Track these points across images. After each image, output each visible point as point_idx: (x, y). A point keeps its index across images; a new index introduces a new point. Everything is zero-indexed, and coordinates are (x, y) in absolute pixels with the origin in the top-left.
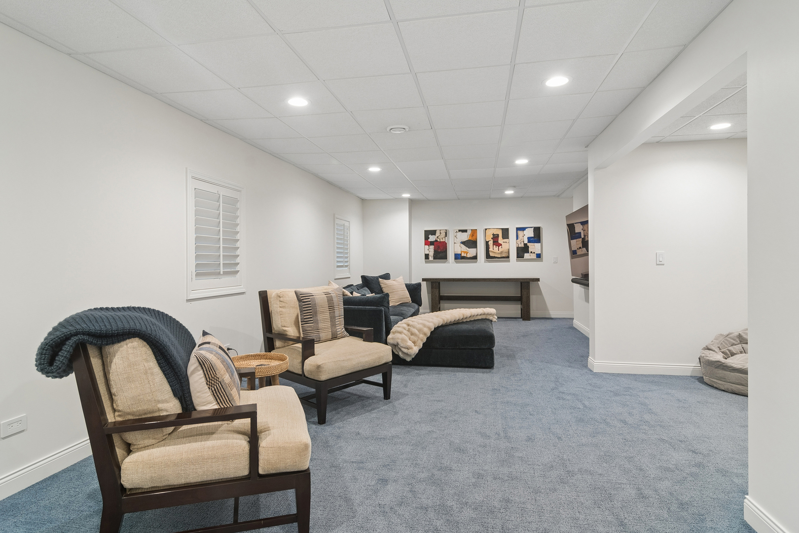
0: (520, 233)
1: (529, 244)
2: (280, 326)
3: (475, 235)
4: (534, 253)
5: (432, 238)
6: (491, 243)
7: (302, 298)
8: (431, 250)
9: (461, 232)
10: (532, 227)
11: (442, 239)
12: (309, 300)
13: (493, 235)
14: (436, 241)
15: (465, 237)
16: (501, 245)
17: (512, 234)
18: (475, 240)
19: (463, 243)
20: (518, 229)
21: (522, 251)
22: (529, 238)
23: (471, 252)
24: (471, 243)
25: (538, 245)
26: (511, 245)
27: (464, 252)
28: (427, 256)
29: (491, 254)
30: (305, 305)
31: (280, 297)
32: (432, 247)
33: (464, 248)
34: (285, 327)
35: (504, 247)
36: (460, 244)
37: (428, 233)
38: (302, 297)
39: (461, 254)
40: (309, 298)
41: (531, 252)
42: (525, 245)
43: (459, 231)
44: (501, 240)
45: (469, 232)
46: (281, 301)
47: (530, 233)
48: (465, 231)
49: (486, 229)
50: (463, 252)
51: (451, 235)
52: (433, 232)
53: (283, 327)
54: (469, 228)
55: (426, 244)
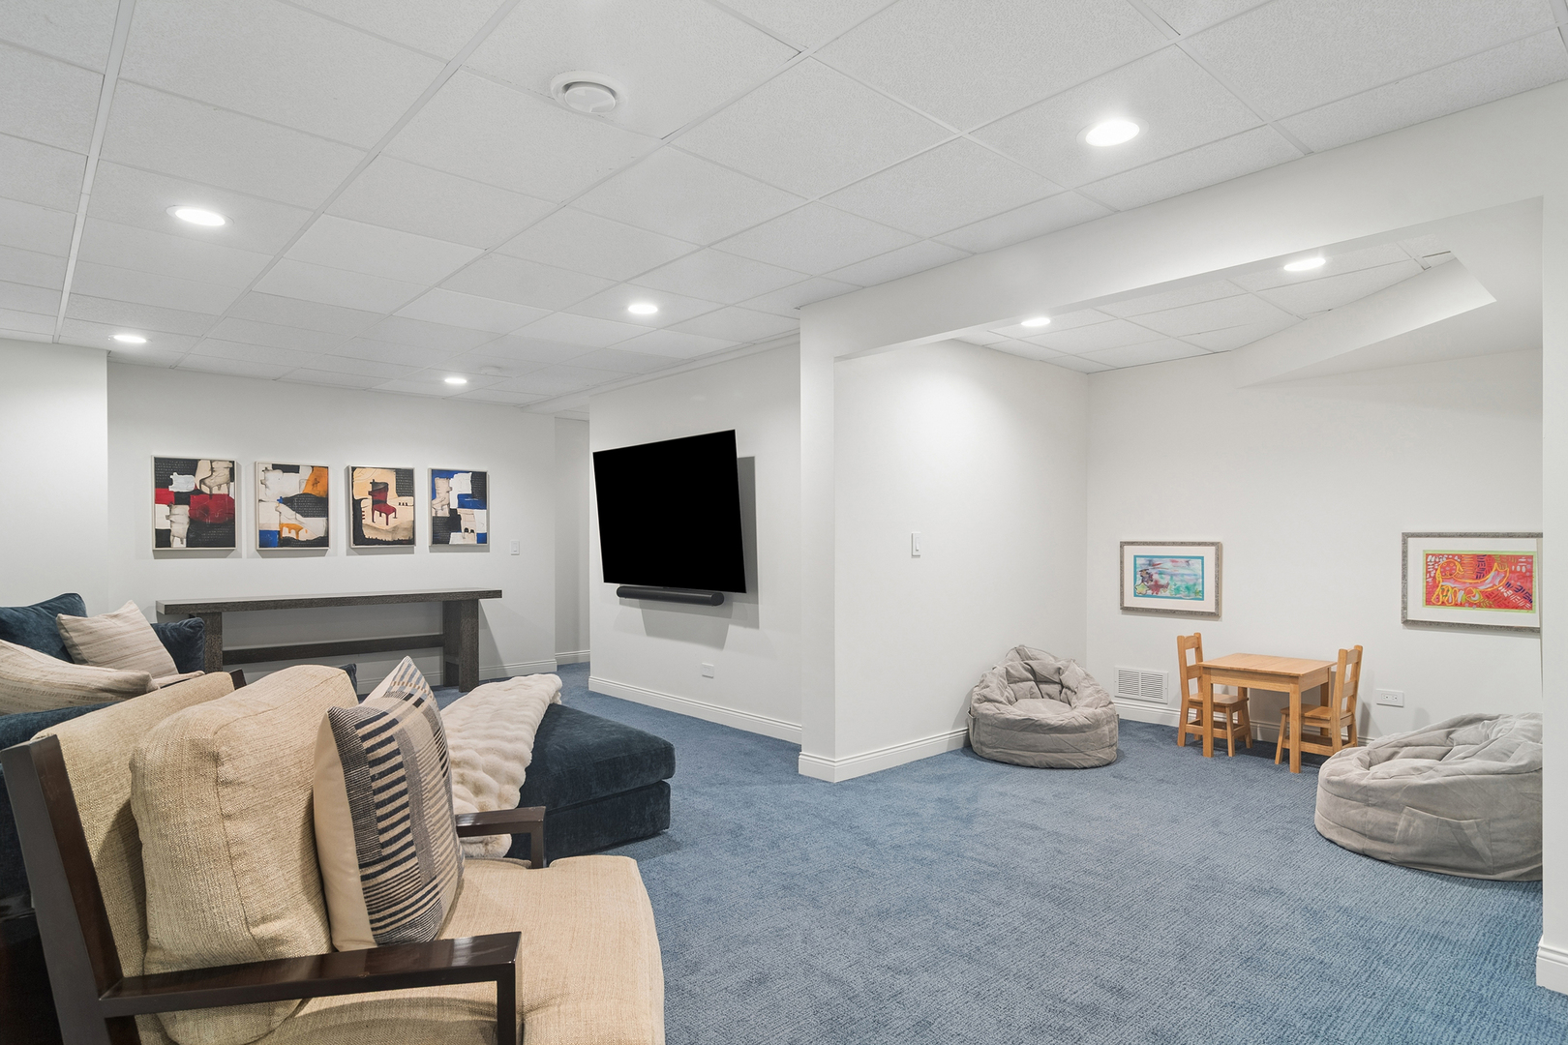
0: (440, 483)
1: (460, 511)
2: (235, 924)
3: (322, 482)
4: (472, 531)
5: (181, 483)
6: (367, 505)
7: (367, 744)
8: (179, 520)
9: (278, 473)
10: (468, 472)
11: (216, 486)
12: (393, 746)
13: (374, 483)
14: (197, 492)
15: (293, 485)
16: (394, 510)
17: (421, 483)
18: (322, 494)
19: (287, 501)
20: (437, 474)
21: (445, 528)
22: (461, 497)
23: (312, 527)
24: (313, 503)
25: (479, 513)
26: (419, 511)
27: (290, 527)
28: (163, 538)
29: (368, 534)
30: (382, 775)
31: (216, 759)
32: (182, 512)
33: (289, 515)
34: (264, 920)
35: (403, 516)
36: (277, 504)
37: (165, 469)
38: (365, 738)
39: (279, 533)
40: (390, 740)
41: (466, 530)
42: (453, 512)
43: (275, 467)
44: (392, 499)
45: (305, 474)
46: (227, 783)
47: (463, 485)
48: (295, 469)
49: (354, 469)
50: (288, 526)
51: (245, 476)
52: (189, 467)
53: (256, 924)
54: (305, 461)
55: (159, 500)
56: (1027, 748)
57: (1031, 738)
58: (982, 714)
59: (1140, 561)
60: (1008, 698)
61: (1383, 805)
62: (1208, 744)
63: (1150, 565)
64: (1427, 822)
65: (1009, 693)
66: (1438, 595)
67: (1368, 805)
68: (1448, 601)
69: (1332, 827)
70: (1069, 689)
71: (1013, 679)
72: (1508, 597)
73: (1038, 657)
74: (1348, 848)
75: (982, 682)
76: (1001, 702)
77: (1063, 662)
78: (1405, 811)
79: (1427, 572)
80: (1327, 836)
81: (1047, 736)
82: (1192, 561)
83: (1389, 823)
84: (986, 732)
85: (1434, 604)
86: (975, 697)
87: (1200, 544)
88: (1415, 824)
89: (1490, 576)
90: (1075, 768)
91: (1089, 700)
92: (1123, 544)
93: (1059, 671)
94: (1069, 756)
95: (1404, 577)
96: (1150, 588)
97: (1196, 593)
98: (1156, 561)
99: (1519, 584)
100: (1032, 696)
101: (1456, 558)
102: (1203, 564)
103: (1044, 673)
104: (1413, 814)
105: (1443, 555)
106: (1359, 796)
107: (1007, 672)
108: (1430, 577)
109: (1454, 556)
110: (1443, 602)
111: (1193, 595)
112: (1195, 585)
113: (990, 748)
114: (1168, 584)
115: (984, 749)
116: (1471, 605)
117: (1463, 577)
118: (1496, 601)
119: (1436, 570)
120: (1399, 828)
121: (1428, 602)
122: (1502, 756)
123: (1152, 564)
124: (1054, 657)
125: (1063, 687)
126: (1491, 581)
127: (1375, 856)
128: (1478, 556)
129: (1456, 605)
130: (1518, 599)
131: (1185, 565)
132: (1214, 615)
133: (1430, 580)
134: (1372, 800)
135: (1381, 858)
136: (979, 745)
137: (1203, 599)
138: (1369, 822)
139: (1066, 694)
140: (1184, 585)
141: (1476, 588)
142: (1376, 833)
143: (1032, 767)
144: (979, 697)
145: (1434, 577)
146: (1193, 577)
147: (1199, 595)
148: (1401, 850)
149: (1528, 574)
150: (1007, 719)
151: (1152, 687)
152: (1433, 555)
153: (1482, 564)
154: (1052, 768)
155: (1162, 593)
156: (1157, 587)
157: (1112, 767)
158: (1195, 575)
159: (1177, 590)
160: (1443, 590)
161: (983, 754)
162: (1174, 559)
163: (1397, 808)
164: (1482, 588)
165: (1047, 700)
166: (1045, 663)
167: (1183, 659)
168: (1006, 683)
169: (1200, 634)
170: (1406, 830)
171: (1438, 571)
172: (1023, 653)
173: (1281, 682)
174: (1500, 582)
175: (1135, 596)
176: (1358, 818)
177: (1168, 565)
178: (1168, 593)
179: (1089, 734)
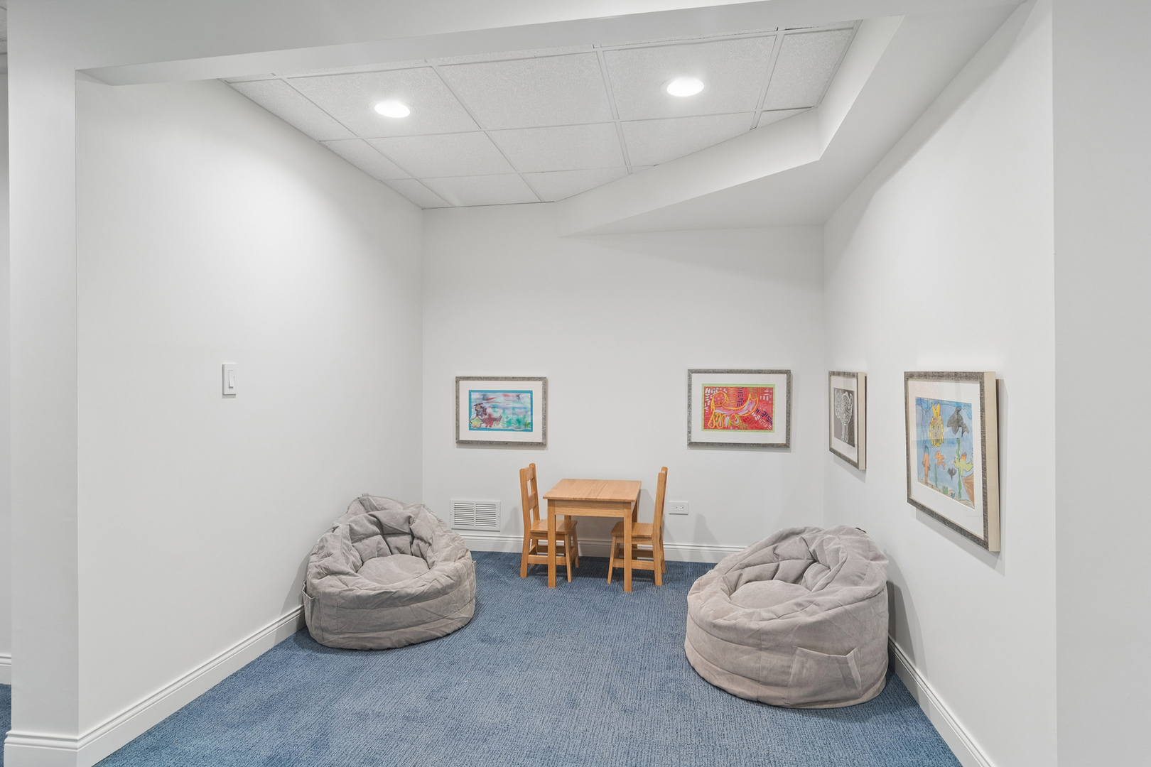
56: (383, 628)
57: (387, 614)
58: (324, 593)
59: (475, 396)
60: (354, 563)
61: (776, 648)
62: (552, 572)
63: (484, 399)
64: (819, 661)
65: (354, 557)
66: (712, 420)
67: (761, 650)
68: (719, 425)
69: (720, 674)
70: (422, 539)
71: (357, 537)
72: (758, 420)
73: (385, 506)
74: (741, 696)
75: (322, 548)
76: (348, 574)
77: (413, 509)
78: (798, 652)
79: (706, 402)
80: (716, 683)
81: (407, 608)
82: (522, 395)
83: (783, 666)
84: (329, 616)
85: (709, 428)
86: (313, 570)
87: (529, 379)
88: (808, 665)
89: (746, 404)
90: (438, 638)
91: (446, 552)
92: (458, 379)
93: (409, 520)
94: (431, 626)
95: (689, 406)
96: (484, 421)
97: (526, 425)
98: (490, 395)
99: (764, 410)
100: (381, 554)
101: (724, 390)
102: (531, 398)
103: (393, 524)
104: (806, 655)
105: (716, 388)
106: (751, 641)
107: (351, 529)
108: (707, 406)
109: (723, 388)
110: (715, 426)
111: (523, 427)
112: (525, 417)
113: (334, 634)
114: (501, 417)
115: (327, 636)
116: (735, 428)
117: (729, 406)
118: (749, 423)
119: (711, 400)
120: (793, 671)
121: (706, 427)
122: (857, 578)
123: (486, 399)
124: (401, 503)
125: (413, 537)
126: (748, 408)
127: (769, 702)
128: (739, 388)
129: (724, 428)
130: (763, 422)
131: (516, 399)
132: (541, 445)
133: (707, 408)
134: (765, 644)
135: (775, 704)
136: (319, 632)
137: (531, 431)
138: (764, 668)
139: (418, 545)
140: (515, 417)
141: (737, 414)
142: (771, 678)
143: (389, 649)
144: (319, 570)
145: (710, 407)
146: (523, 410)
147: (528, 427)
148: (795, 695)
149: (770, 402)
150: (358, 597)
151: (486, 516)
152: (709, 388)
153: (741, 395)
154: (411, 645)
155: (495, 426)
156: (490, 421)
157: (474, 625)
158: (525, 408)
159: (509, 422)
160: (715, 416)
161: (325, 643)
162: (506, 393)
163: (790, 650)
164: (741, 414)
165: (398, 555)
166: (393, 513)
167: (525, 491)
168: (349, 543)
169: (534, 465)
170: (800, 673)
171: (713, 401)
172: (367, 503)
173: (617, 508)
174: (752, 409)
175: (470, 429)
176: (752, 664)
177: (500, 399)
178: (500, 426)
179: (453, 594)
